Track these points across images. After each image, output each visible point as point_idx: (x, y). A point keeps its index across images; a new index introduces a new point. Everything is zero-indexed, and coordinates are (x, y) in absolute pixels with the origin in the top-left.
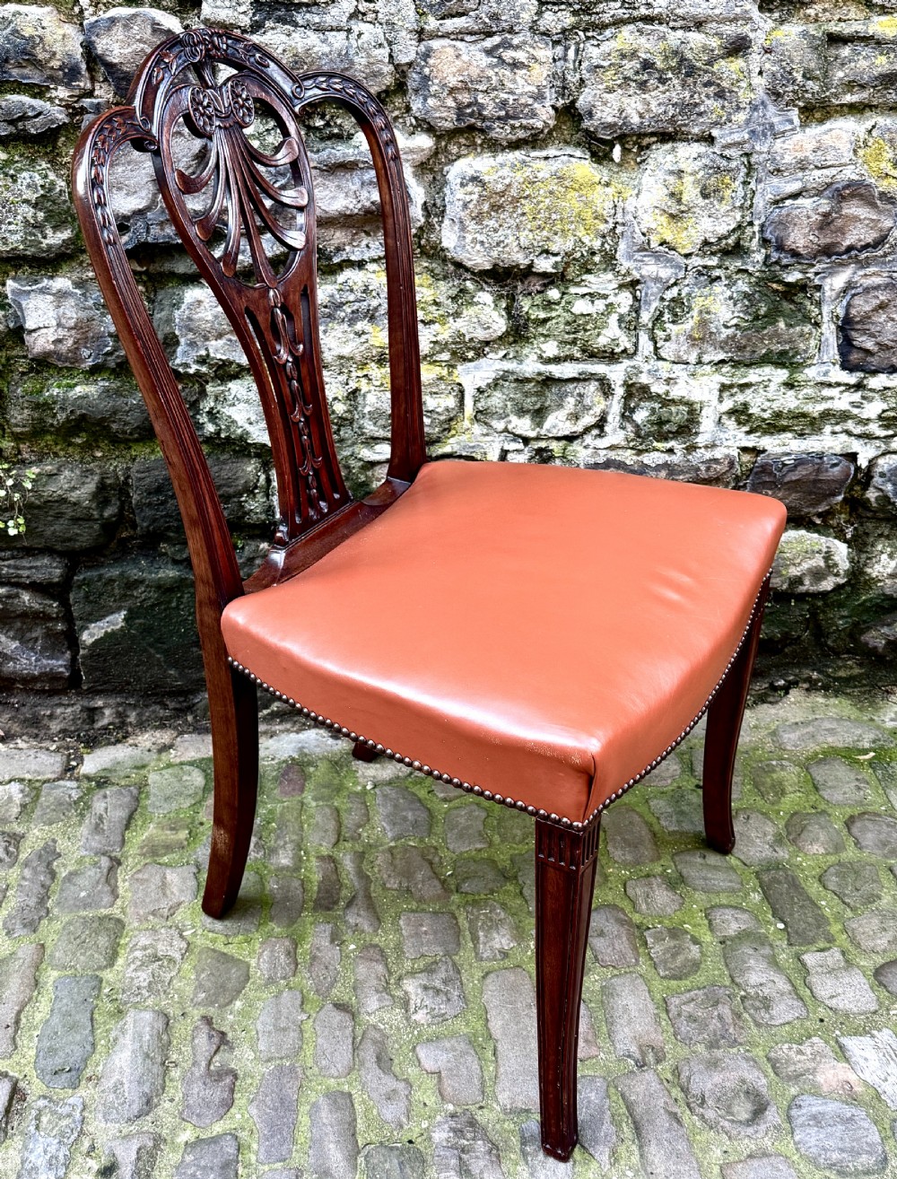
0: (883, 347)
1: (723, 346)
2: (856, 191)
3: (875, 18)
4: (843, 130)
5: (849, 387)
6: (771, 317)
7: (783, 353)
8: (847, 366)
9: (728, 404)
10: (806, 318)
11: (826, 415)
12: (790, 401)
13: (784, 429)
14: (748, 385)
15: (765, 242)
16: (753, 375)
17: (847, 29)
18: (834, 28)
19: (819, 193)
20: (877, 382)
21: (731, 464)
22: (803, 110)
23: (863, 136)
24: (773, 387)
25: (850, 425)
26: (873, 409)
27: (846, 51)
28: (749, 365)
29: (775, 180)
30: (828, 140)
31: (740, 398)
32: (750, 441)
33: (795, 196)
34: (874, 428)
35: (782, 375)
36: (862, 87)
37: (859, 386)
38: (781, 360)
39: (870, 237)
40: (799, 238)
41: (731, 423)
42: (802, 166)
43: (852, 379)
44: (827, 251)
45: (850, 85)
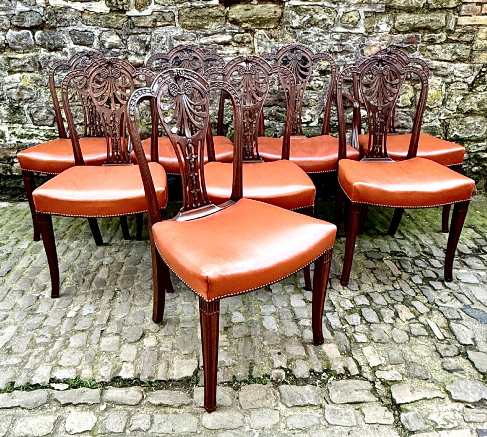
0: (40, 120)
1: (6, 119)
2: (22, 88)
3: (18, 55)
4: (17, 76)
5: (36, 129)
6: (14, 113)
7: (19, 121)
8: (34, 124)
9: (11, 132)
10: (22, 114)
11: (33, 135)
12: (24, 131)
13: (25, 138)
14: (14, 128)
15: (8, 98)
16: (15, 125)
17: (12, 57)
18: (9, 56)
19: (16, 88)
20: (41, 128)
21: (15, 145)
22: (8, 72)
23: (22, 77)
24: (20, 128)
25: (39, 137)
26: (42, 134)
27: (13, 61)
28: (13, 123)
29: (6, 85)
30: (14, 78)
31: (13, 130)
32: (18, 140)
33: (12, 88)
34: (44, 138)
35: (21, 126)
36: (19, 67)
37: (38, 129)
38: (19, 122)
39: (29, 97)
40: (14, 97)
41: (13, 136)
42: (11, 82)
43: (36, 127)
44: (21, 100)
45: (16, 67)
